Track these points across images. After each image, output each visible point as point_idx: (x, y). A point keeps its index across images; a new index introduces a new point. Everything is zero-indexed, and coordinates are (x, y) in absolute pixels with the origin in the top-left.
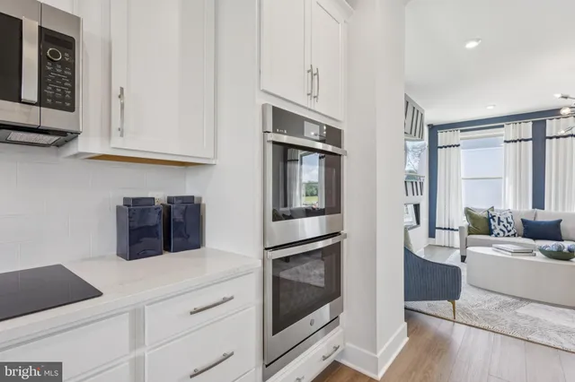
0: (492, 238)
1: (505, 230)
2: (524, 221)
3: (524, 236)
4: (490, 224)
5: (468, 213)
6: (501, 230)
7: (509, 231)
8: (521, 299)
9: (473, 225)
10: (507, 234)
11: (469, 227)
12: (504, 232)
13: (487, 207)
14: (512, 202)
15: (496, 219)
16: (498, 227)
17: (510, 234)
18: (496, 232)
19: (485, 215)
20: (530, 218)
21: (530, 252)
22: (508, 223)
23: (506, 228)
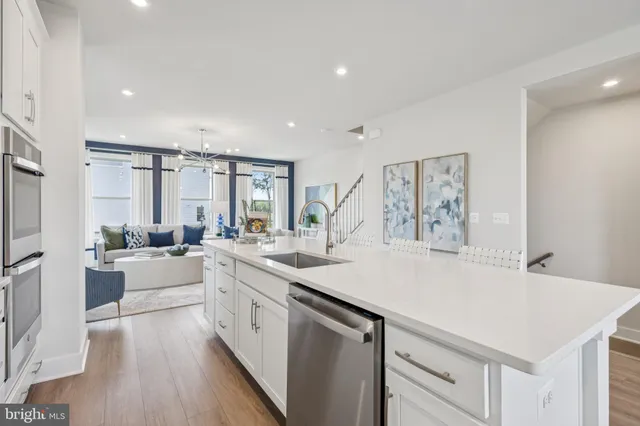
0: (128, 250)
1: (137, 242)
2: (150, 234)
3: (150, 246)
4: (125, 239)
5: (105, 231)
6: (134, 243)
7: (140, 243)
8: (158, 289)
9: (110, 241)
10: (138, 245)
11: (106, 245)
12: (136, 244)
13: (122, 225)
14: (138, 220)
15: (130, 234)
16: (132, 241)
17: (141, 245)
18: (130, 245)
19: (120, 231)
20: (154, 231)
21: (162, 254)
22: (139, 236)
23: (138, 240)
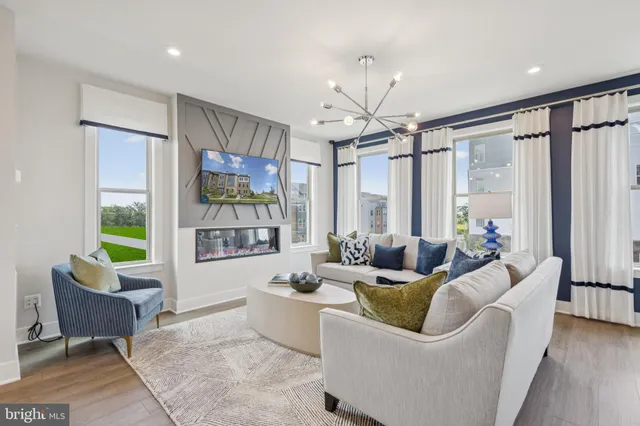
1: (351, 257)
2: (378, 248)
4: (339, 251)
5: (329, 238)
6: (348, 257)
7: (356, 259)
9: (330, 252)
10: (353, 261)
11: (328, 255)
12: (350, 260)
15: (344, 244)
16: (345, 254)
17: (358, 261)
18: (342, 260)
22: (356, 249)
23: (353, 255)
